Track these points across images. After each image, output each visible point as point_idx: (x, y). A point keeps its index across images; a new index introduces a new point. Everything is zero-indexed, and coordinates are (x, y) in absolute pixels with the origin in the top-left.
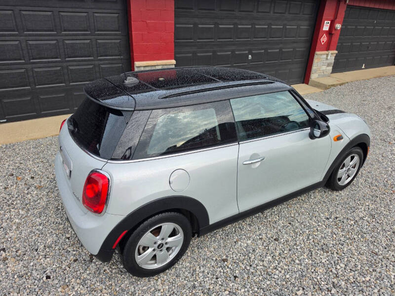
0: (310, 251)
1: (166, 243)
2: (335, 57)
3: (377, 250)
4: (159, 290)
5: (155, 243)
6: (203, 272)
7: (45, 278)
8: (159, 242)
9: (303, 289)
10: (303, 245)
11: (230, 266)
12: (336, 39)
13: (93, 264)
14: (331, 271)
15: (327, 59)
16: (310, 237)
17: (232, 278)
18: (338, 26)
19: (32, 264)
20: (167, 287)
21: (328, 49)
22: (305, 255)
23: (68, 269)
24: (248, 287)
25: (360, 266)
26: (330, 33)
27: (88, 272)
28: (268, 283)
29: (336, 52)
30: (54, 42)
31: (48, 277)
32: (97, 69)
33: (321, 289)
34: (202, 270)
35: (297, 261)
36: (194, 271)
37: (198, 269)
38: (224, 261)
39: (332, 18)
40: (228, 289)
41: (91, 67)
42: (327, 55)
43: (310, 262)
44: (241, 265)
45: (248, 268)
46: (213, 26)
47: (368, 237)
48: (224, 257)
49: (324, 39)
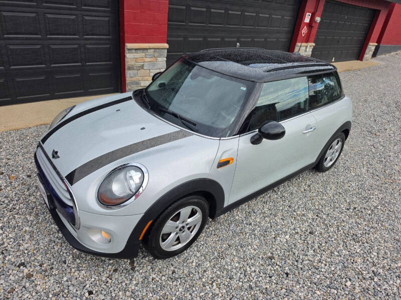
0: (344, 242)
2: (313, 49)
3: (398, 237)
4: (218, 295)
6: (255, 271)
7: (87, 294)
9: (350, 280)
10: (336, 237)
11: (278, 263)
12: (314, 31)
13: (137, 273)
14: (368, 260)
15: (306, 51)
16: (340, 229)
17: (285, 276)
18: (318, 19)
19: (65, 279)
20: (224, 291)
21: (307, 41)
22: (341, 246)
23: (110, 281)
24: (302, 283)
25: (389, 253)
26: (310, 25)
27: (134, 282)
28: (318, 276)
29: (314, 44)
30: (34, 15)
31: (90, 293)
32: (83, 50)
33: (364, 279)
34: (253, 269)
35: (336, 253)
36: (245, 271)
37: (248, 269)
38: (271, 258)
39: (313, 11)
40: (284, 287)
41: (76, 46)
42: (306, 47)
43: (347, 253)
44: (288, 261)
45: (296, 263)
46: (205, 9)
47: (387, 225)
48: (269, 254)
49: (304, 31)
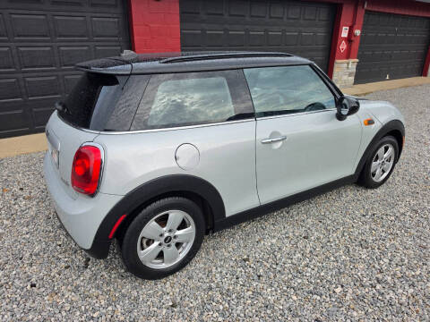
0: (346, 247)
1: (175, 237)
3: (425, 244)
4: (168, 294)
5: (161, 235)
6: (221, 272)
7: (29, 287)
8: (166, 235)
9: (342, 286)
10: (337, 242)
11: (252, 265)
13: (88, 270)
14: (374, 267)
17: (256, 277)
19: (14, 272)
20: (178, 290)
22: (341, 251)
23: (57, 276)
24: (276, 286)
25: (407, 261)
27: (82, 278)
28: (299, 281)
31: (33, 285)
34: (219, 270)
35: (332, 258)
36: (211, 271)
37: (214, 270)
38: (245, 260)
40: (251, 288)
43: (348, 258)
44: (265, 263)
45: (274, 266)
48: (245, 257)
